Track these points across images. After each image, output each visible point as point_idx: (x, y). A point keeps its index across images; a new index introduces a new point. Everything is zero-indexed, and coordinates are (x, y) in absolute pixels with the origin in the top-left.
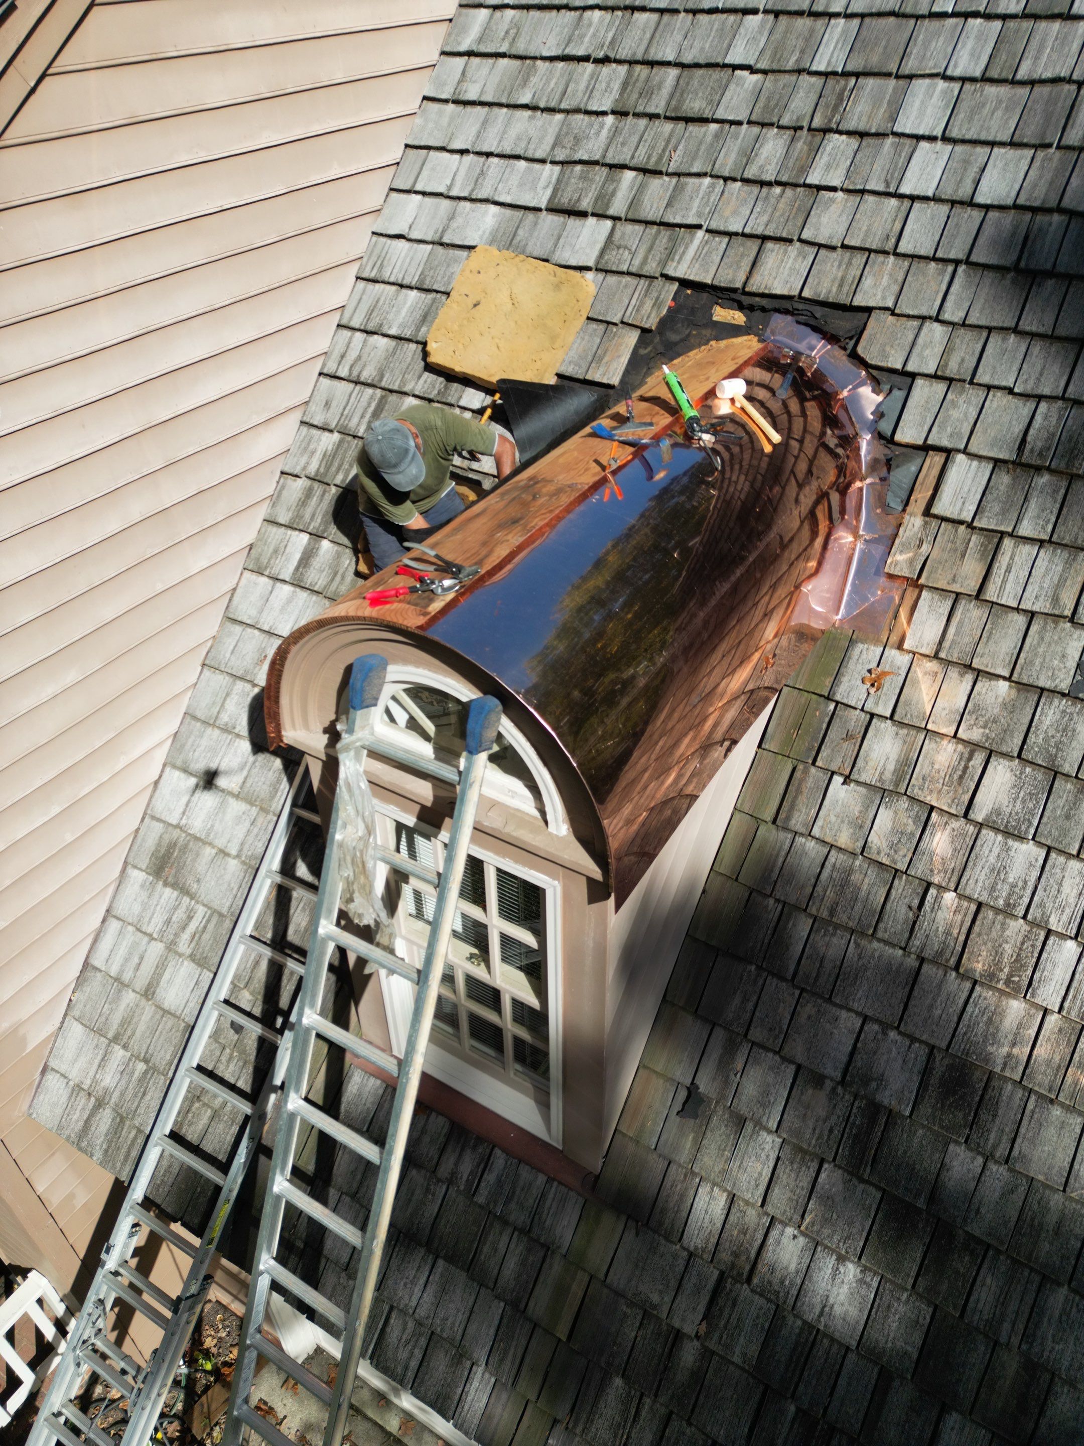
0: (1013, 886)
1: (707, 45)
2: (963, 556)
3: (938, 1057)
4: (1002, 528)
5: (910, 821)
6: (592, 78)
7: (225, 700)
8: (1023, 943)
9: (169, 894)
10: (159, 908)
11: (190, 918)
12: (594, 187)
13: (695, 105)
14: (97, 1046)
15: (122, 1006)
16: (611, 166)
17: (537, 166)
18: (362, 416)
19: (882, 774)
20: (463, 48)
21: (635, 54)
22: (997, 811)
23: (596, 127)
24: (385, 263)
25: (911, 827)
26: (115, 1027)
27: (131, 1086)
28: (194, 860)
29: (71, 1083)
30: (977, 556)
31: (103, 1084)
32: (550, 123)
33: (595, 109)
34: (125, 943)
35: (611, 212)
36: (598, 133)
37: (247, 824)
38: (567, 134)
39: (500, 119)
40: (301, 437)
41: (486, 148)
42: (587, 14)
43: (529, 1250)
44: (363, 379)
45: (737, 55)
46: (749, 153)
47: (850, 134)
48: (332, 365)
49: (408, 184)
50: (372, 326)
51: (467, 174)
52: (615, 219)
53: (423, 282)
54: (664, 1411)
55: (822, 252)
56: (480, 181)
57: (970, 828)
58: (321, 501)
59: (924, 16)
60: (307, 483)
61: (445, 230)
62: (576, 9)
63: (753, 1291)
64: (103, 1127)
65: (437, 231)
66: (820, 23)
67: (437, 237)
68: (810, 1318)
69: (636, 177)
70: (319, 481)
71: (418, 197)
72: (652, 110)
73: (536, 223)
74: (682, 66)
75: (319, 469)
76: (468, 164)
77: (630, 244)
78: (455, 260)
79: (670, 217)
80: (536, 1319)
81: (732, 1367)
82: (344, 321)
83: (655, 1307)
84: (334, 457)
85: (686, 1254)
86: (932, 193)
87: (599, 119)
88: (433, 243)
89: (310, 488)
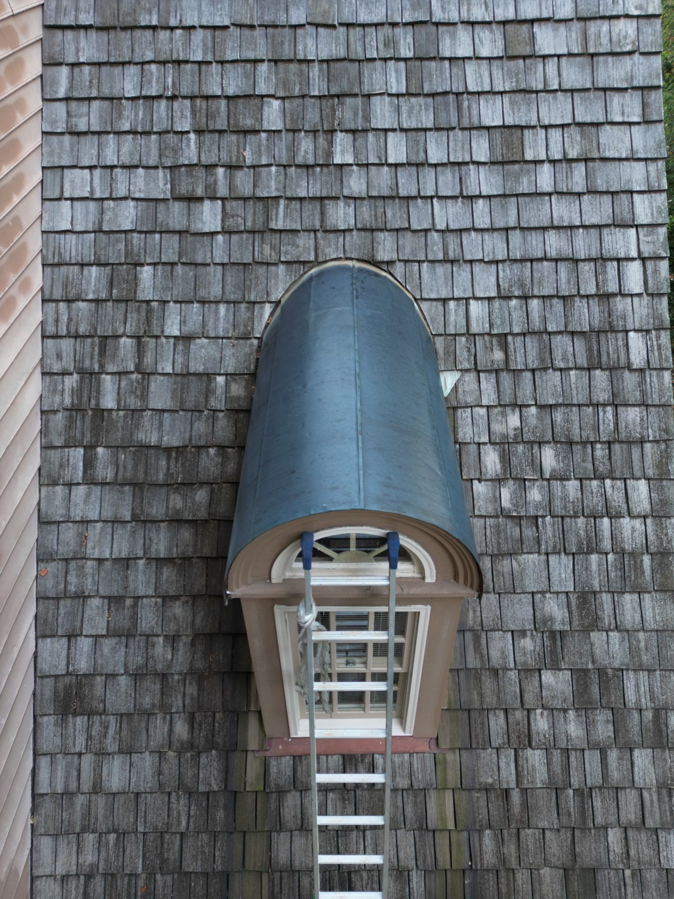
0: (573, 502)
1: (240, 83)
2: (492, 350)
3: (571, 595)
4: (506, 332)
5: (517, 490)
6: (168, 109)
7: (66, 577)
8: (586, 527)
9: (81, 721)
10: (77, 732)
11: (107, 728)
12: (200, 180)
13: (248, 122)
14: (69, 843)
15: (78, 808)
16: (206, 166)
17: (152, 171)
18: (92, 358)
19: (495, 472)
20: (60, 95)
21: (192, 92)
22: (553, 470)
23: (185, 141)
24: (63, 251)
25: (519, 492)
26: (79, 823)
27: (111, 852)
28: (91, 690)
29: (58, 877)
30: (498, 348)
31: (87, 864)
32: (150, 142)
33: (180, 130)
34: (59, 768)
35: (219, 195)
36: (188, 145)
37: (123, 649)
38: (166, 148)
39: (111, 142)
40: (47, 384)
41: (109, 163)
42: (146, 67)
43: (415, 797)
44: (81, 334)
45: (262, 89)
46: (293, 148)
47: (347, 131)
48: (50, 329)
49: (57, 194)
50: (71, 296)
51: (101, 182)
52: (223, 199)
53: (99, 259)
54: (515, 831)
55: (358, 202)
56: (114, 185)
57: (545, 483)
58: (84, 422)
59: (363, 61)
60: (68, 413)
61: (101, 223)
62: (136, 64)
63: (533, 749)
64: (100, 889)
65: (94, 223)
66: (304, 66)
67: (96, 228)
68: (563, 746)
69: (225, 171)
70: (76, 410)
71: (69, 202)
72: (219, 127)
73: (168, 209)
74: (228, 98)
75: (72, 402)
76: (99, 175)
77: (239, 212)
78: (118, 241)
79: (259, 194)
80: (434, 828)
81: (538, 790)
82: (47, 297)
83: (492, 785)
84: (81, 391)
85: (495, 750)
86: (405, 161)
87: (185, 136)
88: (95, 232)
89: (71, 416)
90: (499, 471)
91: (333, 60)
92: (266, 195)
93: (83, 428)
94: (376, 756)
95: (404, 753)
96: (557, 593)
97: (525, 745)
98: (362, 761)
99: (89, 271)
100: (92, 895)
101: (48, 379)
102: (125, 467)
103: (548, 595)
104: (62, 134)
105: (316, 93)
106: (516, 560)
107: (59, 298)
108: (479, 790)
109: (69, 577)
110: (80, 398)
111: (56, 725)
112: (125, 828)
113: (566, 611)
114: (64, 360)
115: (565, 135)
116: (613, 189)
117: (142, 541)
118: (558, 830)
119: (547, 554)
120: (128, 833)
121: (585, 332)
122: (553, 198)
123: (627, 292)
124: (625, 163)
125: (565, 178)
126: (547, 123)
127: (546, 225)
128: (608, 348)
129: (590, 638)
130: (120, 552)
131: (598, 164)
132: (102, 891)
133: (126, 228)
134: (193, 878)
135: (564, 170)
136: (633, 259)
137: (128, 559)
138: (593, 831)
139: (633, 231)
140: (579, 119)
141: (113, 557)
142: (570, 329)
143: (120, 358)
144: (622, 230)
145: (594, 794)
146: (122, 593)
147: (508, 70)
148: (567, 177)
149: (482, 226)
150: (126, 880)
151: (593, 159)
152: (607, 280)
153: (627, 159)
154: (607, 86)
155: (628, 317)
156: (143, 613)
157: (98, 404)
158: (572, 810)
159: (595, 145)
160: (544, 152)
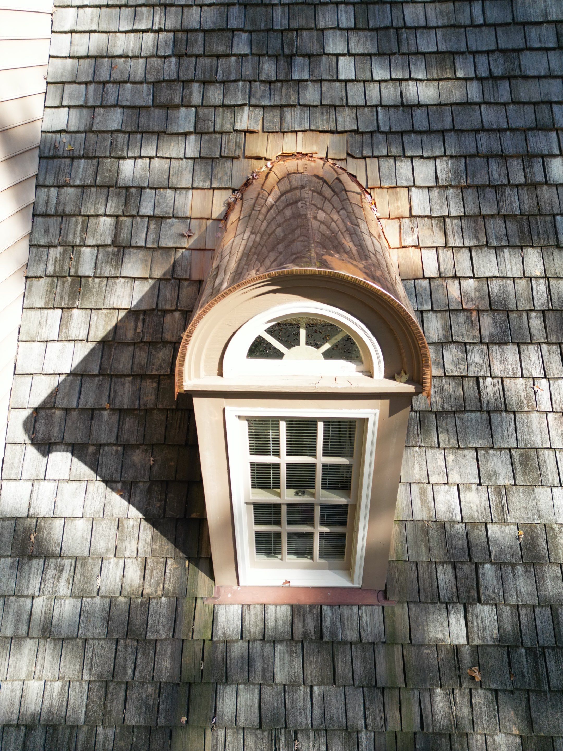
0: (512, 365)
1: (215, 20)
2: (433, 230)
3: (514, 452)
4: (444, 214)
5: (459, 353)
6: (154, 39)
8: (526, 388)
9: (37, 564)
11: (61, 571)
12: (178, 92)
13: (221, 49)
14: (13, 690)
16: (184, 82)
17: (138, 86)
18: (75, 233)
19: (438, 336)
20: (67, 29)
21: (176, 27)
22: (492, 335)
23: (167, 63)
24: (57, 147)
25: (460, 355)
28: (49, 533)
30: (438, 229)
31: (29, 713)
32: (138, 64)
33: (163, 54)
34: (11, 611)
35: (193, 103)
36: (169, 66)
37: (82, 494)
38: (151, 68)
39: (105, 64)
40: (34, 255)
41: (102, 79)
42: (139, 9)
43: (364, 651)
44: (67, 213)
45: (234, 23)
46: (258, 68)
47: (304, 56)
48: (41, 209)
49: (57, 103)
50: (61, 183)
51: (94, 94)
52: (196, 107)
53: (87, 153)
54: (467, 691)
55: (312, 109)
56: (104, 96)
57: (485, 347)
58: (63, 288)
59: (318, 4)
60: (49, 280)
61: (91, 124)
62: (131, 6)
63: (483, 605)
64: (40, 743)
65: (86, 125)
66: (269, 9)
67: (87, 128)
68: (513, 602)
69: (200, 85)
70: (57, 277)
71: (66, 109)
72: (196, 52)
73: (150, 114)
74: (205, 31)
75: (55, 270)
76: (93, 89)
77: (210, 118)
78: (105, 139)
79: (227, 102)
80: (383, 685)
81: (489, 649)
82: (40, 183)
83: (442, 641)
84: (63, 261)
85: (444, 605)
86: (354, 78)
87: (167, 60)
88: (86, 132)
89: (52, 283)
90: (441, 336)
91: (293, 4)
92: (233, 103)
93: (62, 293)
94: (324, 607)
95: (353, 605)
96: (500, 449)
97: (474, 600)
98: (311, 611)
99: (78, 162)
100: (31, 748)
101: (34, 250)
102: (96, 327)
103: (491, 452)
104: (66, 57)
105: (279, 27)
106: (459, 418)
107: (51, 184)
108: (429, 647)
109: (37, 425)
110: (62, 267)
111: (12, 567)
112: (71, 675)
113: (510, 466)
114: (51, 234)
115: (491, 59)
116: (534, 100)
117: (108, 394)
118: (512, 692)
119: (489, 412)
120: (74, 681)
121: (516, 215)
122: (483, 107)
123: (552, 182)
124: (544, 80)
125: (491, 92)
126: (474, 49)
127: (477, 127)
128: (538, 229)
129: (534, 493)
130: (87, 402)
131: (520, 81)
132: (42, 744)
133: (113, 129)
134: (135, 733)
135: (491, 86)
136: (555, 156)
137: (93, 410)
138: (548, 695)
139: (554, 134)
140: (502, 45)
141: (80, 407)
142: (503, 212)
143: (99, 234)
144: (544, 133)
145: (547, 655)
146: (85, 440)
147: (440, 10)
148: (493, 91)
149: (421, 129)
150: (68, 732)
151: (515, 77)
152: (534, 173)
153: (545, 77)
154: (526, 20)
155: (554, 203)
156: (104, 460)
157: (77, 271)
158: (525, 670)
159: (517, 66)
160: (473, 72)
